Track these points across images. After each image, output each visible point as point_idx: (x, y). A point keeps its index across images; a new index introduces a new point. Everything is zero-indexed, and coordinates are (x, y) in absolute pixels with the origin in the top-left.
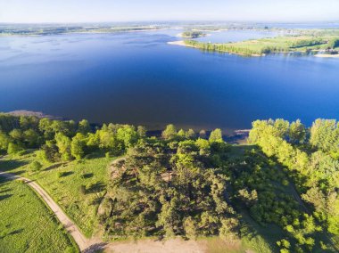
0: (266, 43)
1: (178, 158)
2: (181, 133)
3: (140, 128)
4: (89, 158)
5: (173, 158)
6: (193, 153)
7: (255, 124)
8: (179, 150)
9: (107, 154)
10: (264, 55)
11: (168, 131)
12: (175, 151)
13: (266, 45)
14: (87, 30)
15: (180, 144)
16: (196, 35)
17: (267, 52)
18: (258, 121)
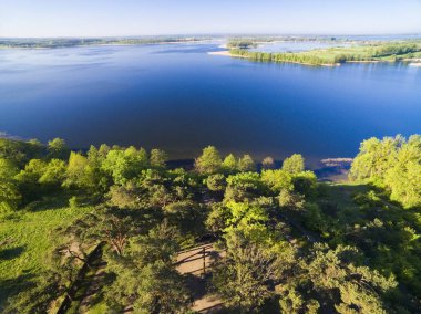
0: (338, 52)
1: (227, 213)
2: (229, 161)
3: (155, 153)
4: (34, 210)
5: (215, 214)
6: (263, 200)
7: (367, 144)
8: (229, 193)
9: (72, 201)
10: (338, 64)
11: (206, 158)
12: (219, 196)
13: (339, 54)
14: (107, 42)
15: (229, 180)
16: (244, 46)
17: (343, 61)
18: (373, 140)
